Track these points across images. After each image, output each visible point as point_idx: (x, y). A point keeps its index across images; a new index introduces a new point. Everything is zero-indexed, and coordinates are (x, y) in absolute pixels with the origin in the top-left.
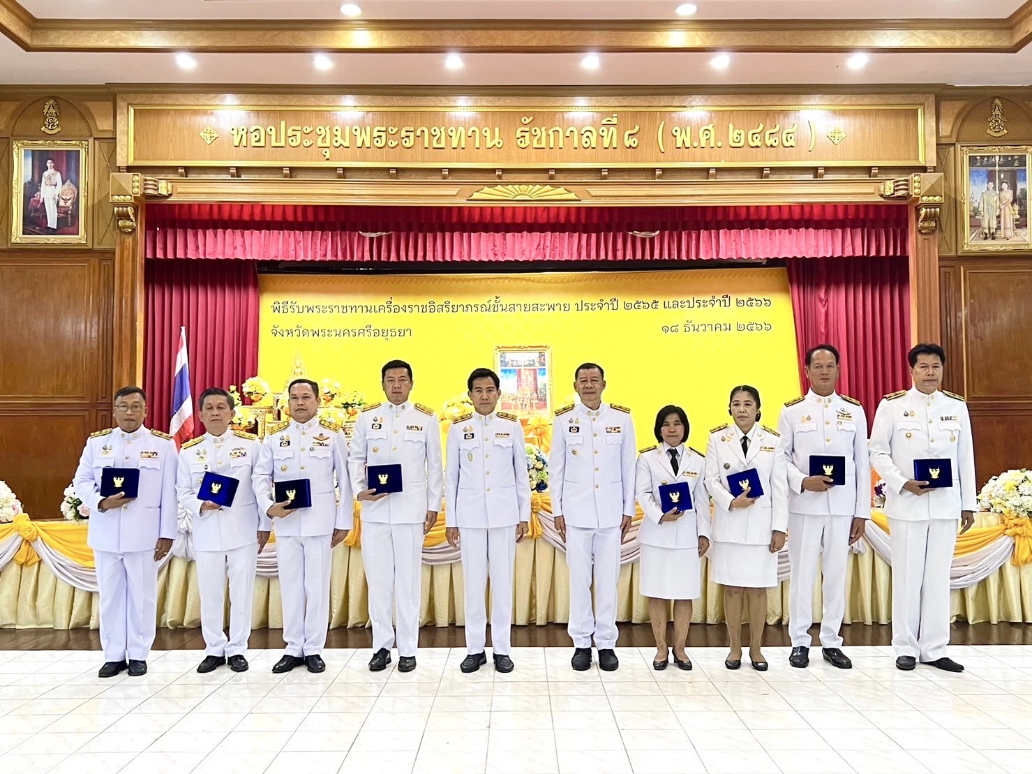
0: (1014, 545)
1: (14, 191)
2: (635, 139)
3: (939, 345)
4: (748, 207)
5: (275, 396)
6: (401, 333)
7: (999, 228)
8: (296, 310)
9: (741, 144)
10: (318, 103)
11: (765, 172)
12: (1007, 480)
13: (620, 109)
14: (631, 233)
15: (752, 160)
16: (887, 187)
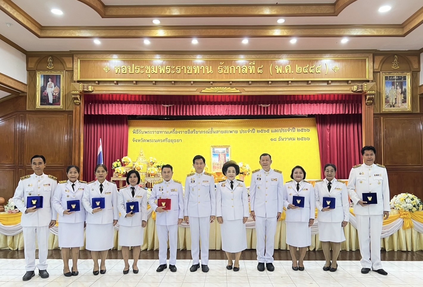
0: (404, 222)
1: (37, 89)
2: (261, 70)
3: (373, 146)
4: (302, 95)
5: (133, 163)
6: (178, 141)
7: (396, 103)
8: (141, 133)
9: (300, 72)
10: (146, 57)
11: (309, 82)
12: (401, 197)
13: (256, 59)
14: (260, 105)
15: (305, 78)
16: (354, 88)
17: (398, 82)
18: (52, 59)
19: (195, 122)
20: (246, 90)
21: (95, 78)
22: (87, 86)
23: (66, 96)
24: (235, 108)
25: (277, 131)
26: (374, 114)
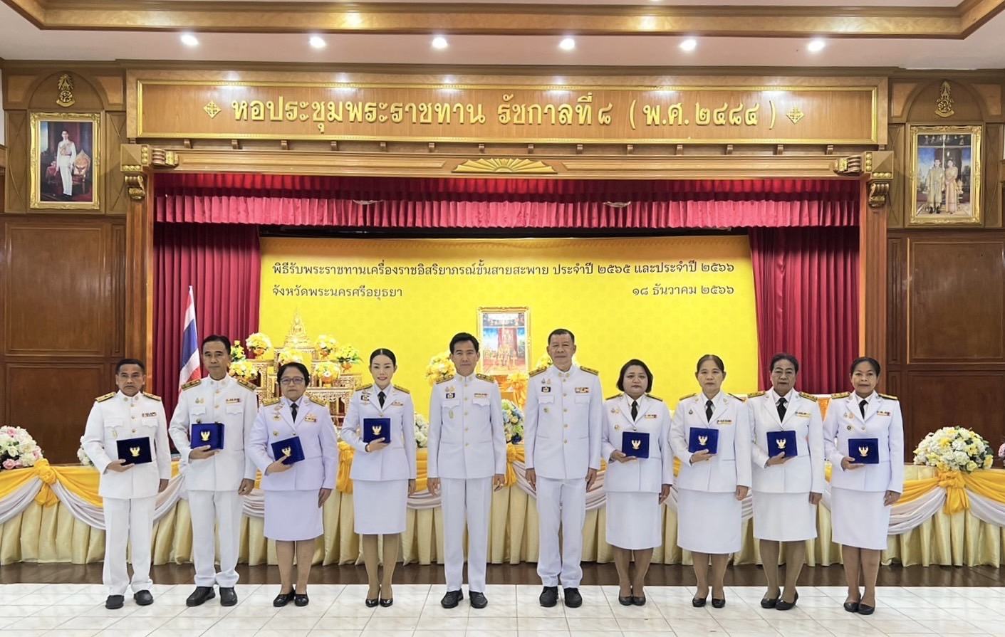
0: (946, 496)
1: (33, 160)
2: (607, 116)
4: (713, 181)
5: (276, 350)
6: (393, 293)
7: (943, 203)
8: (296, 271)
9: (706, 122)
10: (314, 80)
11: (728, 148)
12: (942, 436)
13: (595, 88)
14: (604, 204)
15: (717, 138)
16: (841, 164)
17: (950, 150)
18: (71, 80)
19: (436, 244)
20: (569, 167)
21: (182, 132)
22: (163, 152)
23: (107, 179)
24: (541, 209)
25: (650, 269)
26: (889, 231)
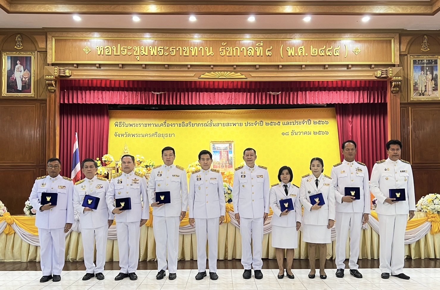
0: (431, 226)
1: (3, 74)
2: (270, 52)
3: (400, 141)
4: (319, 82)
5: (116, 162)
6: (170, 135)
7: (426, 91)
8: (125, 125)
9: (316, 55)
10: (134, 36)
11: (326, 67)
12: (429, 198)
14: (269, 93)
15: (321, 62)
16: (378, 73)
17: (428, 66)
18: (22, 37)
19: (190, 112)
20: (253, 75)
21: (73, 60)
22: (64, 70)
23: (38, 82)
24: (239, 96)
25: (289, 123)
26: (401, 104)
